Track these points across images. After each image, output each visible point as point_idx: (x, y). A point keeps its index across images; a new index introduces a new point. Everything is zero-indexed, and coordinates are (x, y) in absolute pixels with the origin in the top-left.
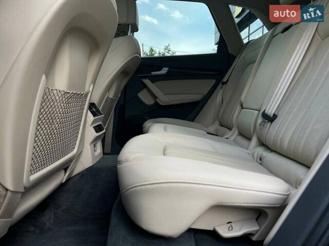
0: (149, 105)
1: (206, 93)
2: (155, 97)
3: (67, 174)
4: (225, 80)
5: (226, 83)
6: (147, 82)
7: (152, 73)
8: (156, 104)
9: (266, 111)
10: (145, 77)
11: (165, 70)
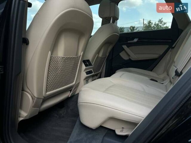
0: (126, 60)
1: (161, 54)
2: (129, 56)
3: (71, 93)
4: (173, 46)
5: (174, 48)
6: (125, 47)
7: (128, 42)
8: (130, 59)
9: (178, 69)
10: (124, 44)
11: (136, 40)
